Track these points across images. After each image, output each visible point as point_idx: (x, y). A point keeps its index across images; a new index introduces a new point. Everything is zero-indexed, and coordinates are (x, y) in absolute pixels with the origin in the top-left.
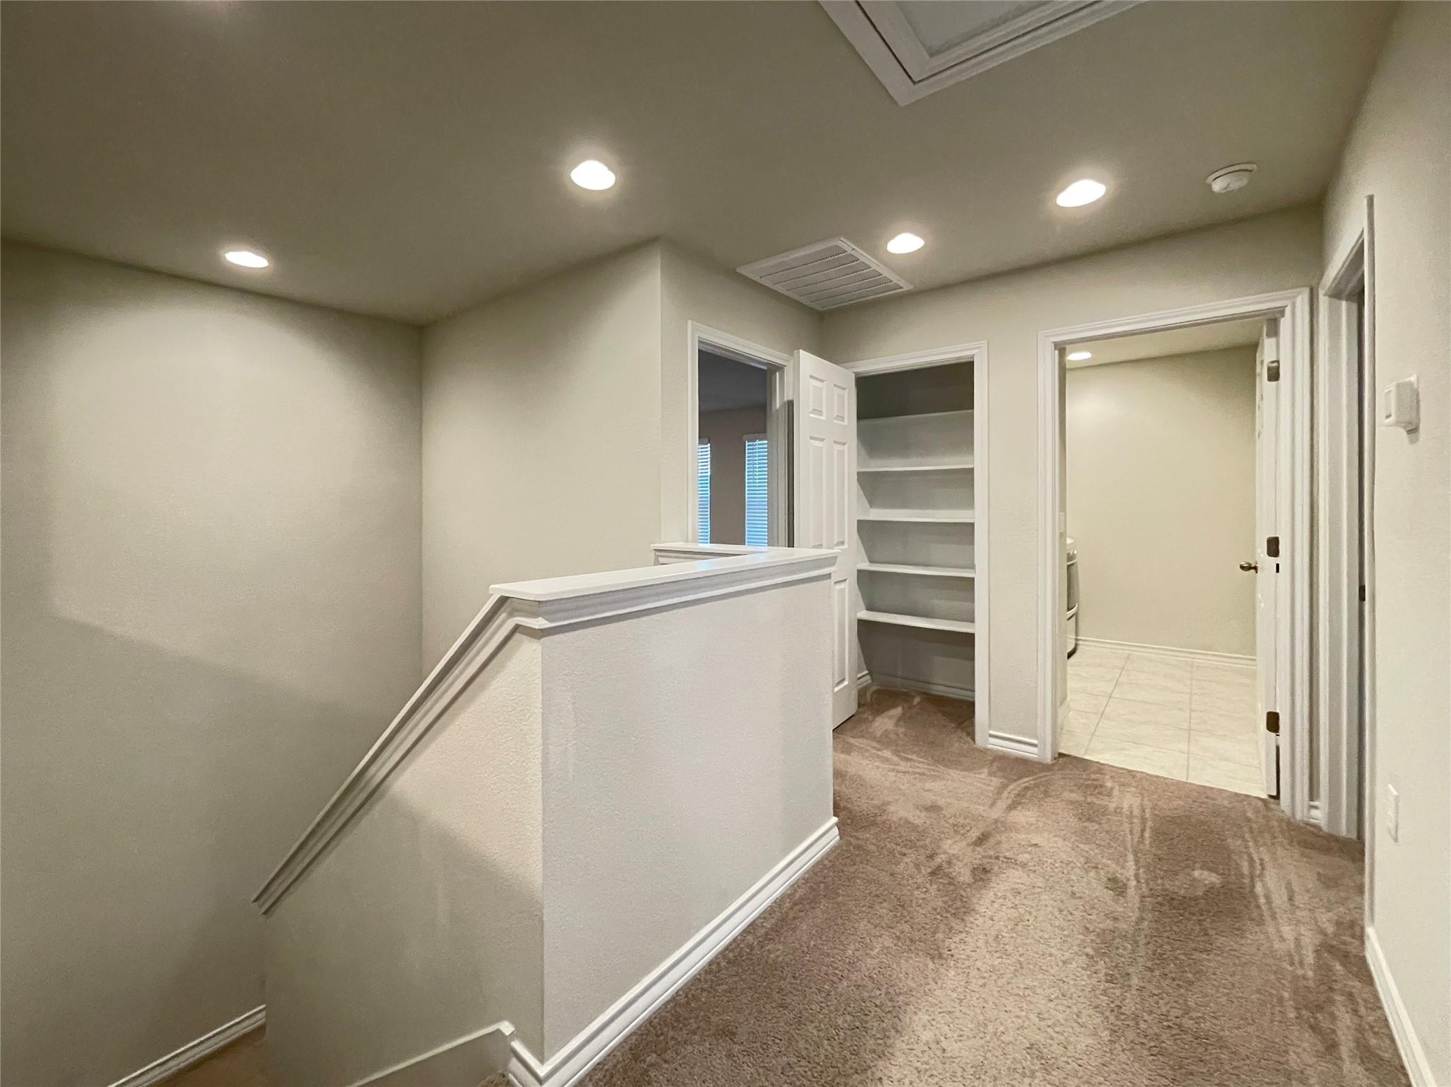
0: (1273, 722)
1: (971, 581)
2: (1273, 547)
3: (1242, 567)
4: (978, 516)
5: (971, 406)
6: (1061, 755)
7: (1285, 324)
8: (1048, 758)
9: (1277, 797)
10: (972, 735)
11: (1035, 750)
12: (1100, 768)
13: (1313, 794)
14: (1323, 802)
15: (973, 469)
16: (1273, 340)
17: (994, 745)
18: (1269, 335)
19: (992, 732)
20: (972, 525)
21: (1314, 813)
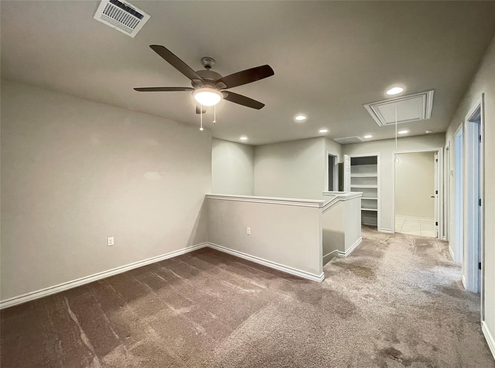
0: (437, 224)
1: (377, 200)
2: (437, 192)
3: (432, 197)
4: (378, 186)
5: (377, 163)
6: (396, 233)
7: (439, 153)
8: (393, 233)
9: (437, 237)
10: (377, 230)
11: (391, 231)
12: (404, 234)
13: (444, 235)
14: (445, 236)
15: (377, 177)
16: (437, 155)
17: (382, 231)
18: (436, 154)
19: (382, 229)
20: (377, 188)
21: (444, 238)
